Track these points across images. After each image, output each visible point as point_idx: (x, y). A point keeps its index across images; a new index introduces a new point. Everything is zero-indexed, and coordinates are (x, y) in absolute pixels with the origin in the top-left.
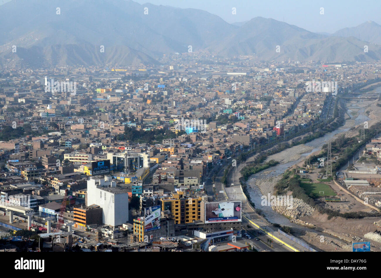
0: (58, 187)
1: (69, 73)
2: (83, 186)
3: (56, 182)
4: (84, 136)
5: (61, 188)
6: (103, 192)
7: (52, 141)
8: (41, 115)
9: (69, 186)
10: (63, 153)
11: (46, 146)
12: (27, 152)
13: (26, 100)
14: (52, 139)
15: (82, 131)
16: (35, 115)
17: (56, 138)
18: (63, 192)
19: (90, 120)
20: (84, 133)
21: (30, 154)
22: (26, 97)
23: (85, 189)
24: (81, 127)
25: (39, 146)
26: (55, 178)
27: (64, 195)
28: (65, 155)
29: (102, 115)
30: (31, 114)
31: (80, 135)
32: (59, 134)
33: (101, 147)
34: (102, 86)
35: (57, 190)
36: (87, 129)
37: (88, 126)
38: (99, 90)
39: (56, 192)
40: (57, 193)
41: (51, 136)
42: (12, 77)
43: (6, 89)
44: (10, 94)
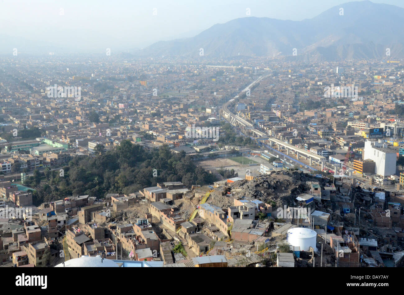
0: (343, 144)
1: (354, 65)
2: (362, 145)
3: (341, 141)
4: (363, 110)
5: (345, 145)
6: (377, 151)
7: (340, 112)
9: (351, 144)
10: (347, 121)
11: (335, 115)
12: (322, 118)
13: (323, 83)
14: (340, 111)
15: (362, 106)
17: (342, 110)
18: (346, 148)
19: (368, 99)
20: (363, 107)
21: (324, 120)
22: (323, 81)
23: (362, 148)
24: (361, 103)
25: (331, 115)
26: (341, 138)
27: (347, 150)
28: (348, 122)
29: (378, 95)
31: (360, 109)
32: (345, 107)
33: (375, 118)
34: (379, 73)
35: (342, 146)
36: (365, 105)
37: (366, 103)
38: (376, 77)
39: (342, 147)
40: (342, 149)
41: (339, 108)
42: (314, 67)
43: (310, 75)
44: (312, 79)
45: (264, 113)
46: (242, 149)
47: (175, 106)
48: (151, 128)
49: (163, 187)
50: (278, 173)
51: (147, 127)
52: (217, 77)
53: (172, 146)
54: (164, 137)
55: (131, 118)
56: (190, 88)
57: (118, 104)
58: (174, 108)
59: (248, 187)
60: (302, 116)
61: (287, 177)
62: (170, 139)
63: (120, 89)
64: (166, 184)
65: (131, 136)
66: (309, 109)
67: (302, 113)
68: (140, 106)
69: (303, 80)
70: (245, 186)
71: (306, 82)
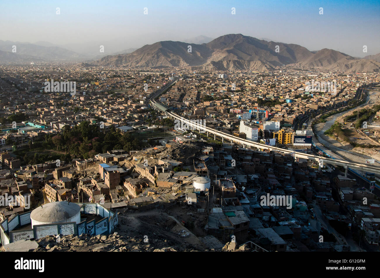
1: (233, 73)
2: (238, 123)
3: (226, 121)
4: (239, 101)
5: (228, 124)
6: (247, 127)
7: (225, 103)
8: (221, 91)
9: (232, 123)
10: (230, 108)
11: (222, 105)
13: (215, 84)
16: (218, 91)
17: (227, 101)
18: (229, 126)
19: (242, 94)
21: (216, 108)
24: (238, 97)
25: (220, 105)
26: (226, 119)
29: (248, 92)
30: (216, 91)
31: (237, 101)
32: (228, 100)
33: (246, 107)
34: (248, 79)
36: (240, 98)
37: (241, 97)
38: (246, 81)
41: (225, 101)
42: (209, 74)
43: (207, 79)
44: (208, 82)
45: (178, 104)
46: (164, 127)
47: (119, 99)
48: (103, 114)
49: (111, 153)
50: (187, 142)
51: (100, 113)
52: (147, 80)
53: (117, 126)
54: (111, 120)
55: (89, 107)
56: (129, 87)
57: (79, 98)
58: (118, 101)
59: (168, 152)
60: (202, 105)
61: (192, 145)
62: (116, 120)
63: (81, 88)
64: (113, 151)
65: (89, 120)
66: (205, 101)
67: (202, 104)
68: (95, 99)
69: (202, 82)
70: (165, 152)
71: (205, 84)
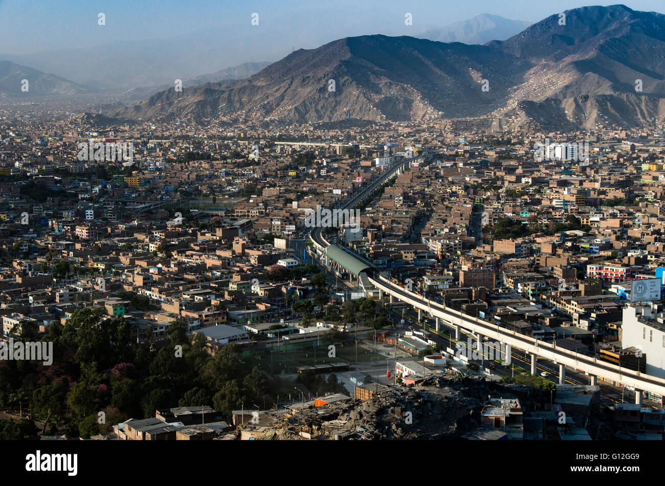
0: (577, 315)
1: (599, 140)
2: (616, 316)
3: (574, 307)
4: (618, 239)
5: (581, 317)
6: (648, 328)
7: (569, 244)
8: (554, 203)
9: (593, 315)
10: (586, 263)
11: (560, 251)
12: (532, 258)
13: (533, 179)
14: (570, 240)
15: (617, 230)
16: (545, 203)
17: (575, 239)
18: (584, 324)
19: (630, 214)
20: (619, 234)
21: (537, 262)
22: (533, 176)
23: (618, 323)
24: (616, 223)
25: (550, 251)
26: (572, 302)
27: (586, 329)
28: (588, 266)
29: (650, 206)
30: (538, 202)
31: (613, 237)
32: (580, 233)
33: (646, 257)
34: (651, 160)
35: (576, 320)
36: (624, 228)
37: (625, 222)
38: (645, 167)
39: (574, 322)
40: (575, 325)
41: (568, 236)
42: (514, 144)
43: (505, 163)
44: (511, 170)
45: (404, 248)
46: (355, 329)
47: (203, 234)
48: (148, 283)
49: (170, 418)
50: (428, 383)
51: (139, 281)
52: (301, 168)
53: (196, 323)
54: (177, 304)
55: (102, 262)
56: (239, 192)
57: (73, 229)
58: (200, 238)
59: (361, 416)
60: (487, 252)
61: (447, 391)
62: (191, 306)
63: (80, 196)
64: (176, 412)
65: (103, 304)
66: (499, 236)
67: (488, 248)
68: (123, 234)
69: (490, 174)
70: (353, 414)
71: (497, 178)
